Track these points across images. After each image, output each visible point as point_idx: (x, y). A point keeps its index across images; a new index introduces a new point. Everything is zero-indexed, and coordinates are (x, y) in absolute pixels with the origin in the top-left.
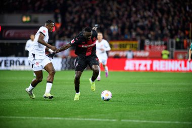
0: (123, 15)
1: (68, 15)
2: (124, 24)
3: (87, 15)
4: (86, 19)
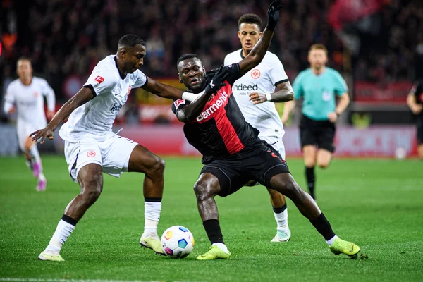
0: (177, 14)
1: (34, 14)
2: (179, 37)
3: (85, 14)
4: (82, 25)
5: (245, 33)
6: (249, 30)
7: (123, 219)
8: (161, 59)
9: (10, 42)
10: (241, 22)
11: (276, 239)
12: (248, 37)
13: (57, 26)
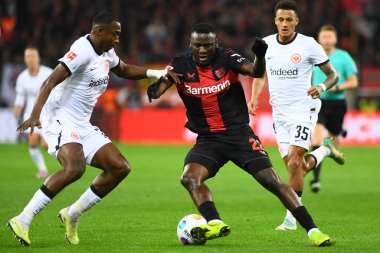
5: (282, 20)
6: (285, 16)
7: (124, 206)
8: (163, 43)
9: (9, 26)
10: (278, 8)
11: (282, 227)
12: (284, 23)
13: (57, 10)
